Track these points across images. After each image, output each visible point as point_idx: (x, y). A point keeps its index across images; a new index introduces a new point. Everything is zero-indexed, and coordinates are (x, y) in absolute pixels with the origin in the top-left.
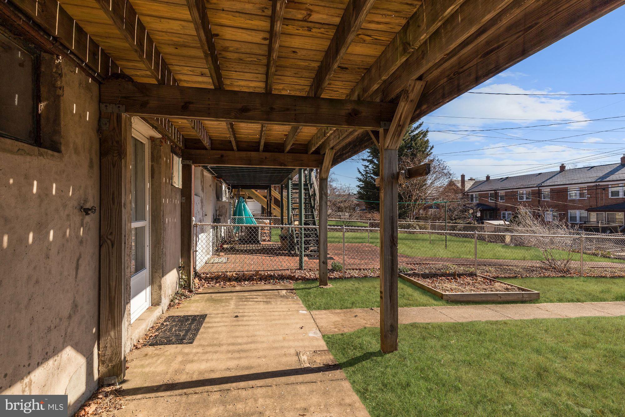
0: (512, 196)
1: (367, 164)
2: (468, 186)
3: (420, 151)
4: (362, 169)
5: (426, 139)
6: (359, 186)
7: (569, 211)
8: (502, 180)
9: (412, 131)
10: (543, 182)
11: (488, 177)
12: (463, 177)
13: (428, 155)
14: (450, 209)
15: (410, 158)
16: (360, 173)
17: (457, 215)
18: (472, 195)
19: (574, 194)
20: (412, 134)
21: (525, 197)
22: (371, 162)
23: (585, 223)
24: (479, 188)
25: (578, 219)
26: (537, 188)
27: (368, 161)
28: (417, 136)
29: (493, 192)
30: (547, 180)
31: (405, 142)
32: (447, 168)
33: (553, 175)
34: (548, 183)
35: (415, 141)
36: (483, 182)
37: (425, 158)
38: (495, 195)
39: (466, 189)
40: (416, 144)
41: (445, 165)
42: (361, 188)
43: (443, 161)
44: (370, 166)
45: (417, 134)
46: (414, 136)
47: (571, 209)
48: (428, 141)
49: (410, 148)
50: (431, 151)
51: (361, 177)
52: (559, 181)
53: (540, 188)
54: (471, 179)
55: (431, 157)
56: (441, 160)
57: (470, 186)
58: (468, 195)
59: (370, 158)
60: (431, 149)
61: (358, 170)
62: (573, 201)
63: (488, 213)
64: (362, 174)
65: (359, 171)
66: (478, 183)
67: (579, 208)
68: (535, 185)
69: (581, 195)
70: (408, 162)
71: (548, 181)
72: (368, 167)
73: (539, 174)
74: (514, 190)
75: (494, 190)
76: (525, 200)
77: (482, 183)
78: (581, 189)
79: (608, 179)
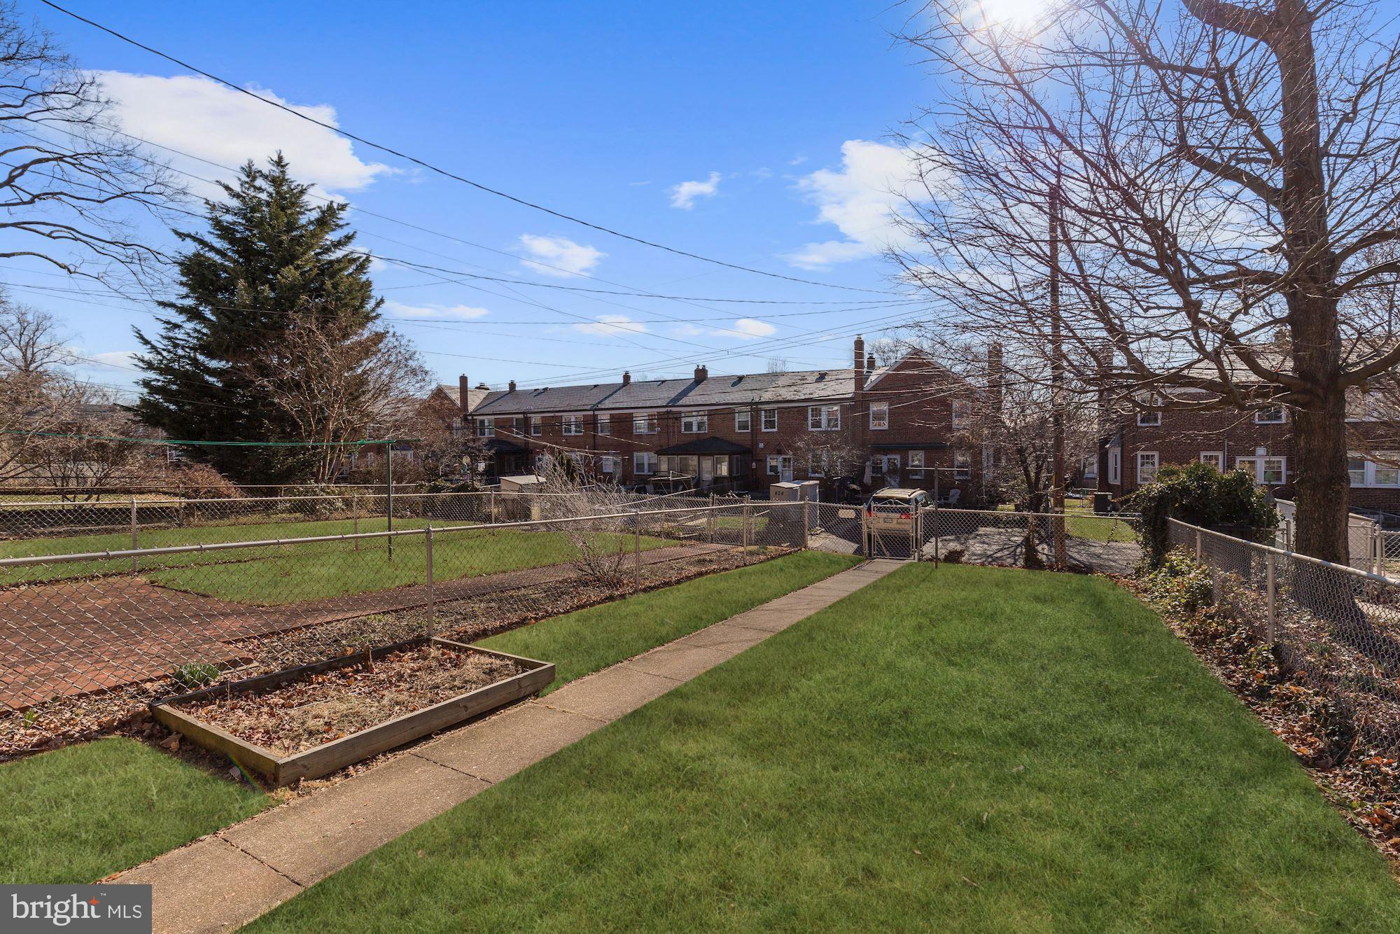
0: (552, 426)
1: (179, 319)
2: (474, 402)
3: (346, 305)
4: (155, 332)
5: (364, 278)
6: (146, 384)
7: (635, 454)
8: (537, 393)
9: (327, 250)
10: (599, 403)
11: (512, 385)
12: (464, 380)
13: (368, 318)
14: (433, 451)
15: (317, 319)
16: (146, 342)
17: (448, 466)
18: (482, 422)
19: (641, 424)
20: (326, 257)
21: (573, 428)
22: (193, 314)
23: (654, 475)
24: (497, 407)
25: (646, 467)
26: (591, 413)
27: (182, 310)
28: (336, 266)
29: (521, 416)
30: (606, 398)
31: (302, 274)
32: (417, 356)
33: (614, 390)
34: (607, 404)
35: (332, 277)
36: (505, 395)
37: (362, 325)
38: (525, 424)
39: (471, 408)
40: (335, 286)
41: (413, 350)
42: (153, 390)
43: (407, 338)
44: (189, 326)
45: (339, 261)
46: (331, 263)
47: (637, 451)
48: (368, 284)
49: (318, 292)
50: (379, 311)
51: (149, 356)
52: (622, 401)
53: (596, 413)
54: (481, 387)
55: (377, 326)
56: (402, 336)
57: (478, 401)
58: (474, 421)
59: (189, 302)
60: (378, 304)
61: (138, 332)
62: (640, 436)
63: (512, 458)
64: (153, 347)
65: (142, 337)
66: (494, 397)
67: (647, 449)
68: (589, 407)
69: (651, 426)
70: (311, 330)
71: (607, 401)
72: (176, 326)
73: (595, 386)
74: (557, 414)
75: (523, 413)
76: (573, 434)
77: (502, 396)
78: (651, 418)
79: (680, 403)
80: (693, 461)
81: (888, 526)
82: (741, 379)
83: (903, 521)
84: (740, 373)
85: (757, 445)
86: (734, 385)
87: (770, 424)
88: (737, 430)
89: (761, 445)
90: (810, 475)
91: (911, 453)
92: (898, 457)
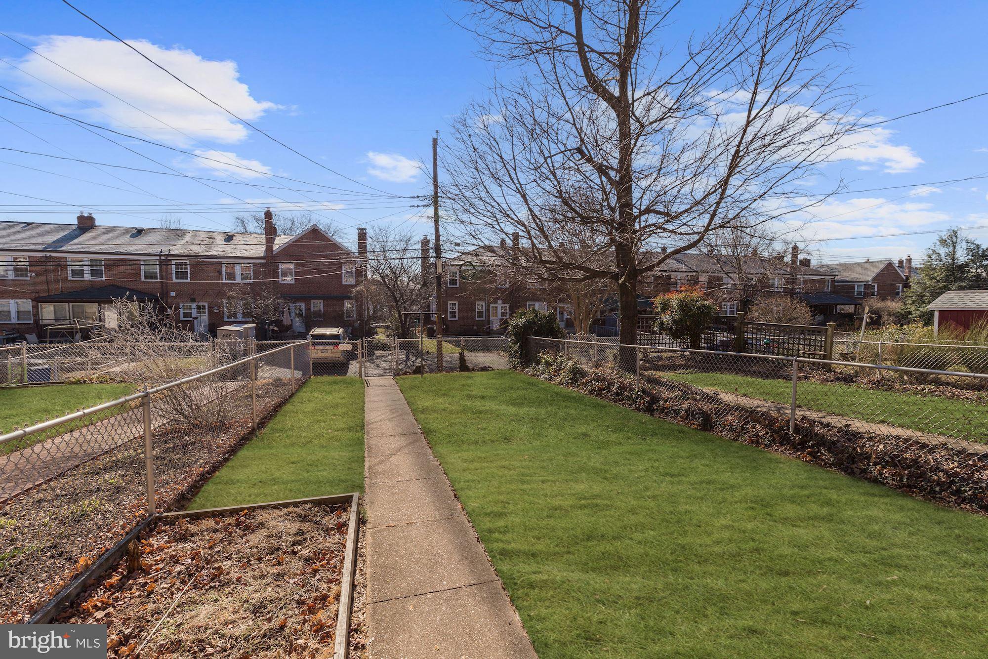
25: (13, 315)
69: (19, 273)
79: (64, 248)
80: (92, 308)
81: (324, 355)
82: (139, 232)
83: (335, 350)
84: (139, 226)
85: (168, 293)
86: (132, 236)
87: (181, 275)
88: (143, 279)
89: (173, 294)
90: (226, 319)
91: (312, 301)
92: (303, 305)
